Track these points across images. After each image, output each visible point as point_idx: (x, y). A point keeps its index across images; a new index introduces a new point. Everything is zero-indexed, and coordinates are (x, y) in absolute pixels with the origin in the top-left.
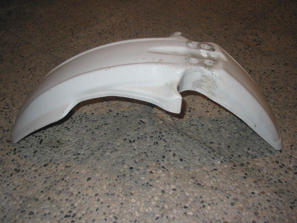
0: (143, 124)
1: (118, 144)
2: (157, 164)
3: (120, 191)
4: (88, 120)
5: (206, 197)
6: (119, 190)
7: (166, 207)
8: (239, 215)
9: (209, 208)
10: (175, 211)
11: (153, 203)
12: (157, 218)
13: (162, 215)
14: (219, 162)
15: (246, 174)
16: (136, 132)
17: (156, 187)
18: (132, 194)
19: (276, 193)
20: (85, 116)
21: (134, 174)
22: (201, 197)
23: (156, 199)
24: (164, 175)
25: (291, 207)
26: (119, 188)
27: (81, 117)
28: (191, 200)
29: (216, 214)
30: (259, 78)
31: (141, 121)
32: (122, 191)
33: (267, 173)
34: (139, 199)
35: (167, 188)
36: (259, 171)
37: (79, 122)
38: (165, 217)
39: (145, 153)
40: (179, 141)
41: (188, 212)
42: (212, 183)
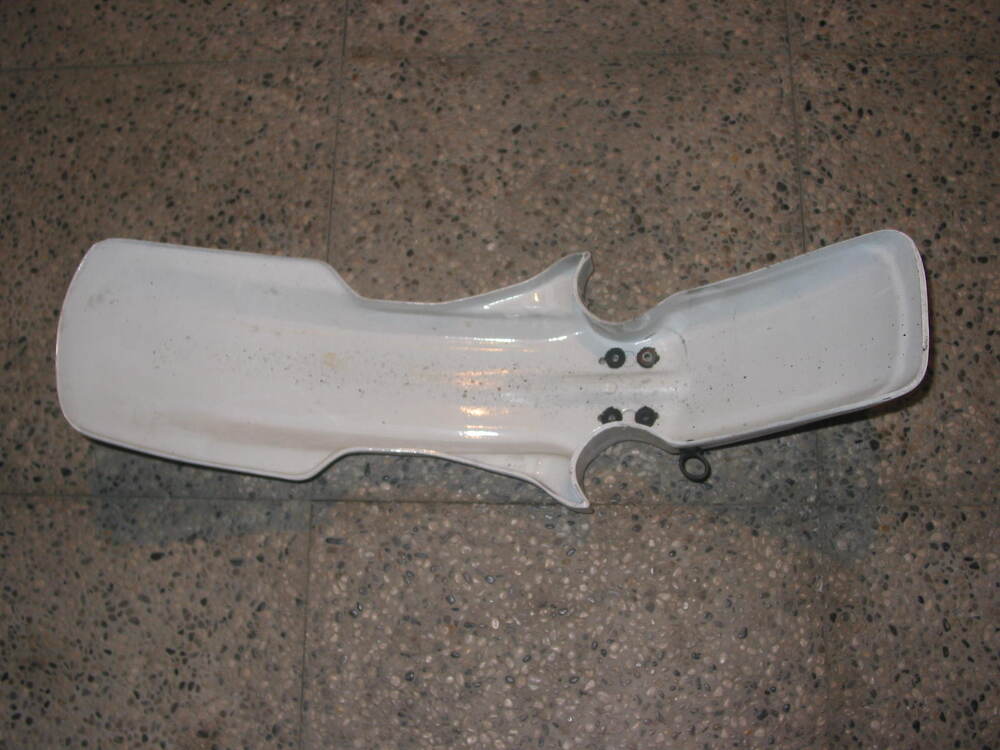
0: (340, 547)
1: (335, 638)
2: (451, 627)
3: (432, 741)
4: (212, 628)
5: (595, 629)
6: (428, 740)
7: (538, 705)
8: (676, 622)
9: (614, 647)
10: (560, 701)
11: (510, 715)
12: (541, 741)
13: (545, 728)
14: (567, 527)
15: (636, 517)
16: (344, 579)
17: (490, 680)
18: (456, 731)
19: (712, 521)
20: (192, 621)
21: (425, 685)
22: (586, 637)
23: (509, 703)
24: (482, 642)
25: (755, 533)
26: (425, 736)
27: (187, 632)
28: (572, 654)
29: (635, 650)
30: (500, 184)
31: (328, 540)
32: (434, 737)
33: (673, 484)
34: (481, 730)
35: (512, 665)
36: (656, 490)
37: (195, 648)
38: (552, 728)
39: (406, 618)
40: (451, 533)
41: (584, 686)
42: (583, 587)
